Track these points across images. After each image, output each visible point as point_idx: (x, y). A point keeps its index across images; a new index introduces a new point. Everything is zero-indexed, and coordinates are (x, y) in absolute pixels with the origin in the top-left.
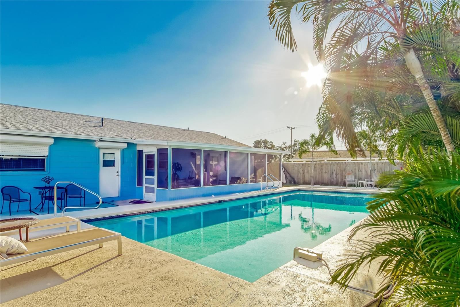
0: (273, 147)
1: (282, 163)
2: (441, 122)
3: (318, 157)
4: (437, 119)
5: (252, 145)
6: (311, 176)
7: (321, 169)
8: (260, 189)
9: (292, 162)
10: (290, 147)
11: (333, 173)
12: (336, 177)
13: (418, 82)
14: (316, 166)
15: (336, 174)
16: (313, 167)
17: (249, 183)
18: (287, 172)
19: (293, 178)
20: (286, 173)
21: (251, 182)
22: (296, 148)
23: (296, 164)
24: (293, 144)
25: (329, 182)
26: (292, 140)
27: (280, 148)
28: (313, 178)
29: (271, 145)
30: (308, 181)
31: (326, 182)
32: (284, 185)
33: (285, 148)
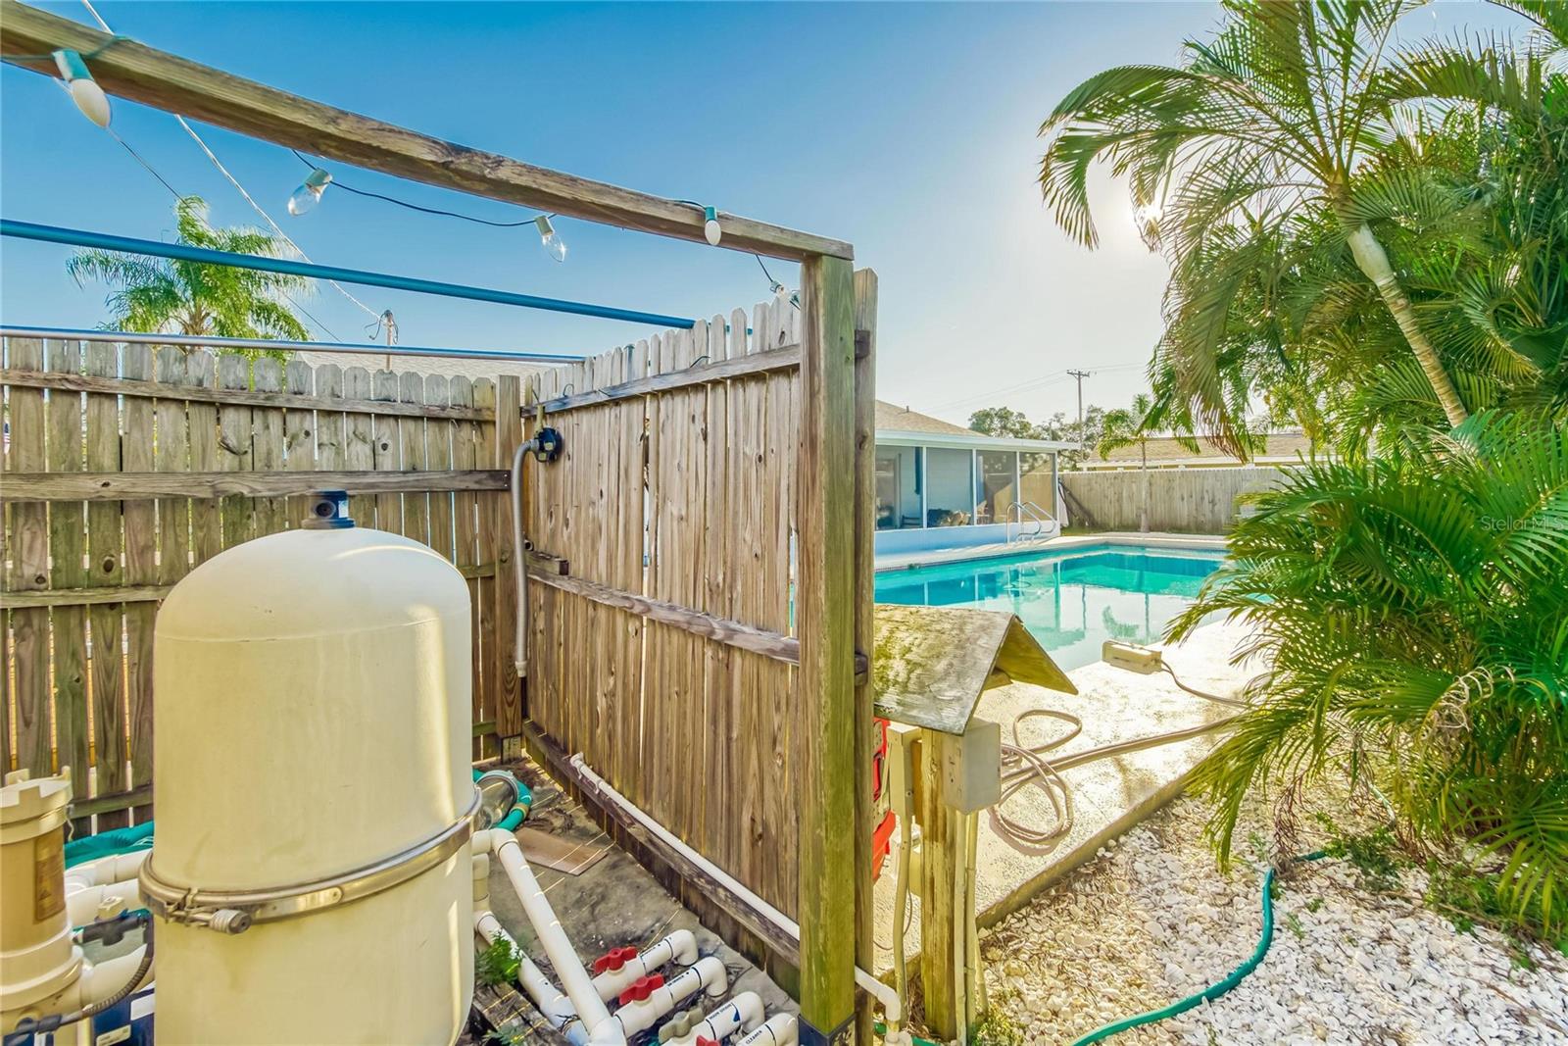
0: (1025, 426)
1: (1058, 473)
2: (1441, 380)
3: (1159, 455)
4: (1431, 375)
5: (968, 425)
6: (1139, 508)
7: (1169, 490)
8: (1004, 541)
9: (1085, 471)
10: (1076, 427)
11: (1202, 498)
12: (1212, 512)
13: (1383, 294)
14: (1153, 481)
15: (1213, 502)
16: (1145, 484)
17: (976, 525)
18: (1070, 497)
19: (1088, 514)
20: (1069, 499)
21: (980, 521)
22: (1092, 430)
23: (1097, 475)
24: (1084, 419)
25: (1192, 525)
26: (1080, 409)
27: (1047, 430)
28: (1146, 512)
29: (1020, 423)
30: (1130, 522)
31: (1184, 523)
32: (1064, 530)
33: (1062, 430)
